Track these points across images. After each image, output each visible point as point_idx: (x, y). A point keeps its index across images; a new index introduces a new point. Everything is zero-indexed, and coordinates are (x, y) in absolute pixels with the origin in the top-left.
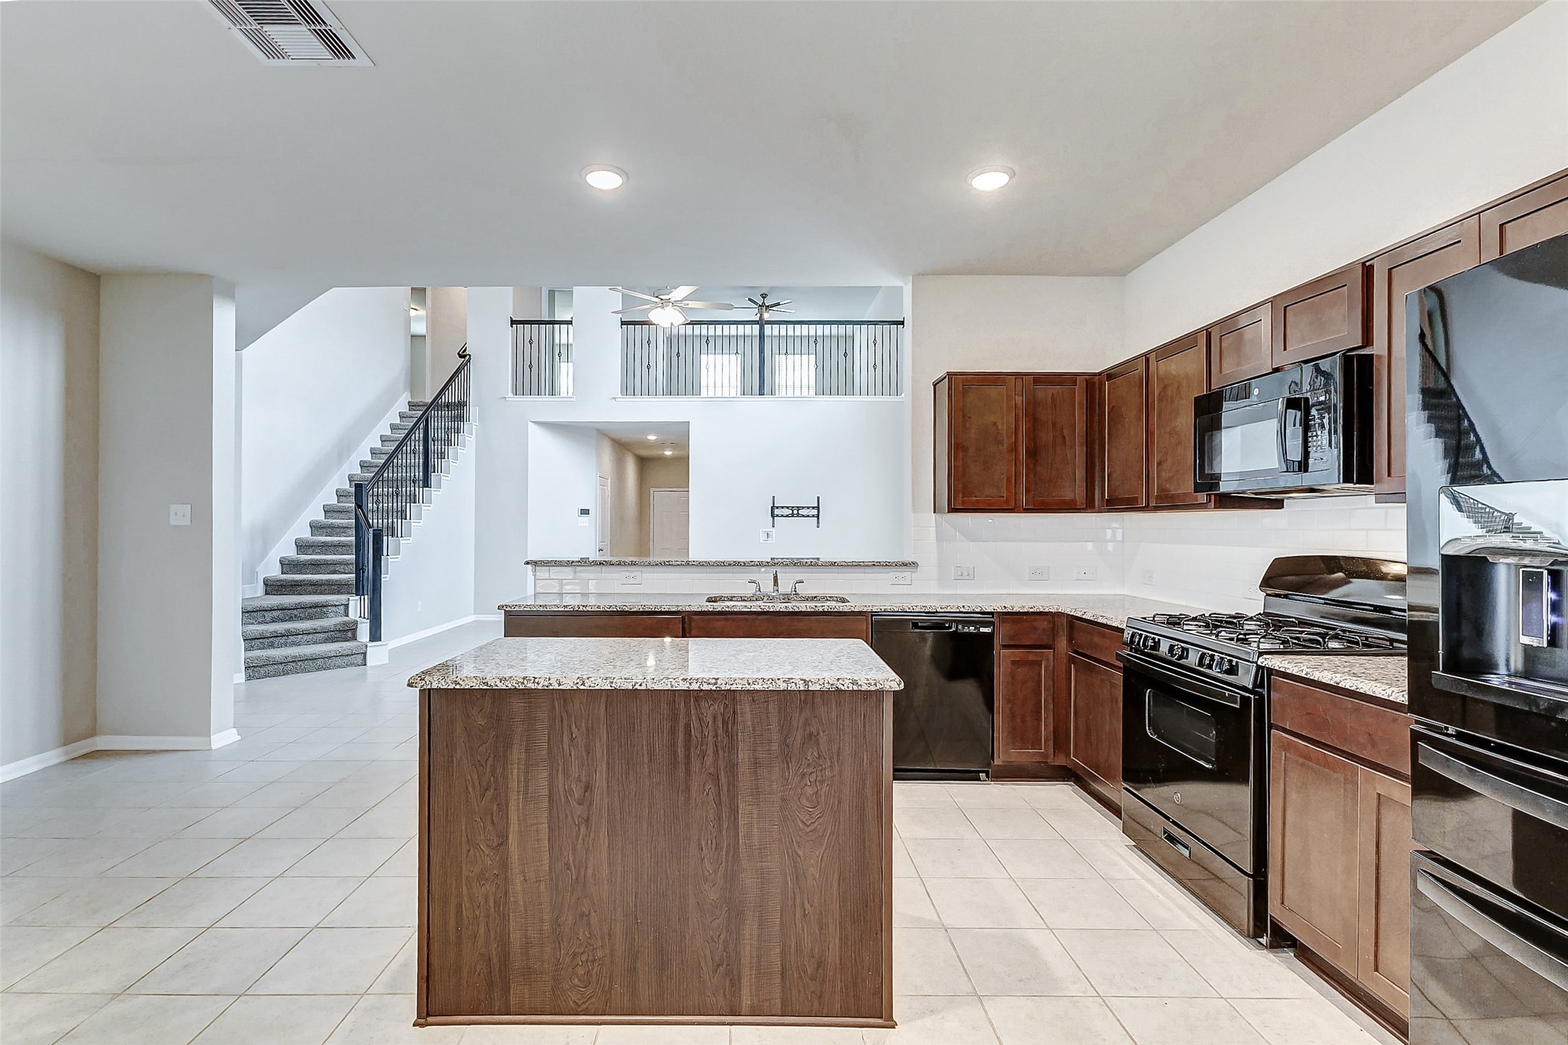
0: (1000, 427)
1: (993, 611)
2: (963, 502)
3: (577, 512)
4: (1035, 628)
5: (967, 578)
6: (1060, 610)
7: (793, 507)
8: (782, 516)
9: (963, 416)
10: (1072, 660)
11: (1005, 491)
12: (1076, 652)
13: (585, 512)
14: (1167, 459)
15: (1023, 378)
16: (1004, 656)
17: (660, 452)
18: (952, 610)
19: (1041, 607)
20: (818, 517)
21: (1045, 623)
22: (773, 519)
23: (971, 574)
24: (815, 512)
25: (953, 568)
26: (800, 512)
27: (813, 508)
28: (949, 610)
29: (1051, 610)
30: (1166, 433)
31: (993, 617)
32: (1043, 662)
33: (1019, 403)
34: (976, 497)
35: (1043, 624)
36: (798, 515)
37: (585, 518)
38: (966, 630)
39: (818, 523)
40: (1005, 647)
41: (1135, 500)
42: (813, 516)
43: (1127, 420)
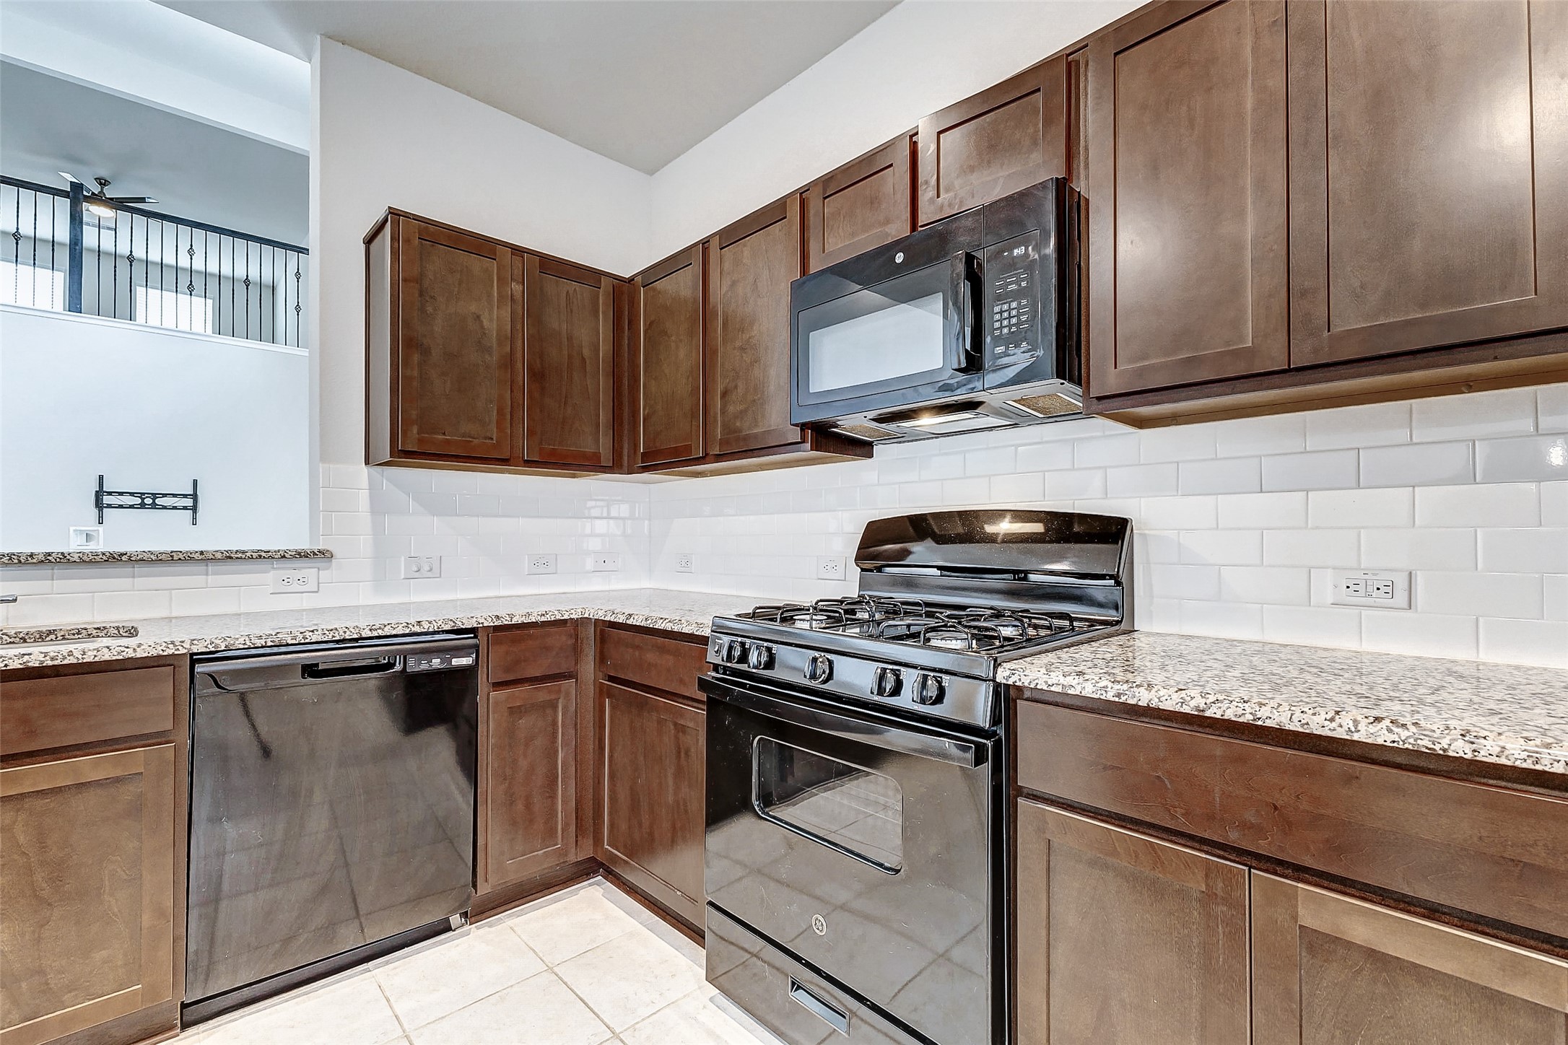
0: (486, 323)
1: (475, 625)
2: (421, 441)
4: (547, 649)
5: (429, 574)
6: (586, 615)
7: (144, 494)
8: (120, 505)
9: (421, 295)
10: (602, 692)
11: (495, 430)
12: (611, 679)
14: (736, 387)
15: (523, 257)
16: (496, 703)
18: (394, 632)
19: (556, 612)
20: (194, 509)
21: (564, 638)
22: (101, 511)
23: (436, 567)
24: (189, 502)
25: (403, 559)
26: (157, 501)
27: (185, 496)
28: (388, 631)
29: (572, 616)
30: (734, 349)
31: (476, 637)
32: (560, 701)
33: (518, 295)
34: (444, 434)
35: (560, 639)
38: (424, 666)
39: (191, 515)
40: (498, 685)
41: (688, 449)
42: (185, 508)
43: (673, 338)
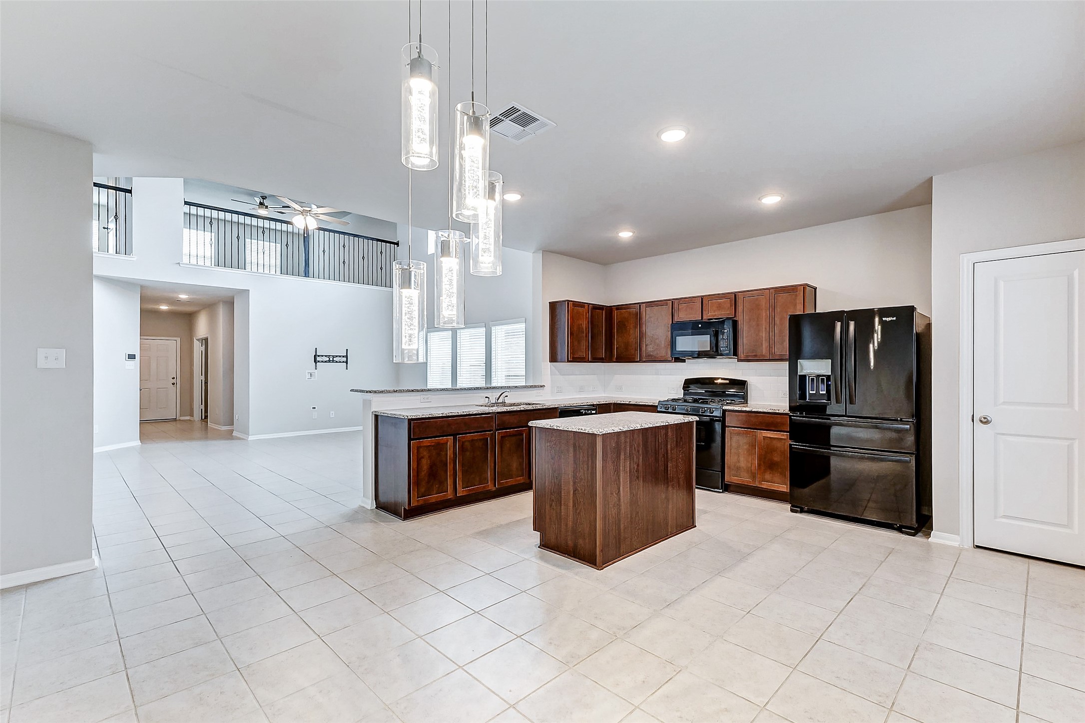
0: (583, 326)
2: (573, 358)
3: (124, 357)
7: (330, 356)
8: (322, 362)
9: (573, 320)
11: (584, 353)
13: (132, 357)
14: (651, 344)
15: (589, 306)
17: (156, 307)
20: (347, 362)
22: (316, 364)
24: (345, 359)
26: (334, 359)
27: (343, 357)
34: (576, 355)
36: (333, 361)
37: (131, 363)
39: (347, 367)
41: (634, 358)
42: (343, 362)
43: (628, 327)
